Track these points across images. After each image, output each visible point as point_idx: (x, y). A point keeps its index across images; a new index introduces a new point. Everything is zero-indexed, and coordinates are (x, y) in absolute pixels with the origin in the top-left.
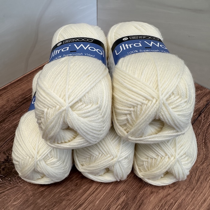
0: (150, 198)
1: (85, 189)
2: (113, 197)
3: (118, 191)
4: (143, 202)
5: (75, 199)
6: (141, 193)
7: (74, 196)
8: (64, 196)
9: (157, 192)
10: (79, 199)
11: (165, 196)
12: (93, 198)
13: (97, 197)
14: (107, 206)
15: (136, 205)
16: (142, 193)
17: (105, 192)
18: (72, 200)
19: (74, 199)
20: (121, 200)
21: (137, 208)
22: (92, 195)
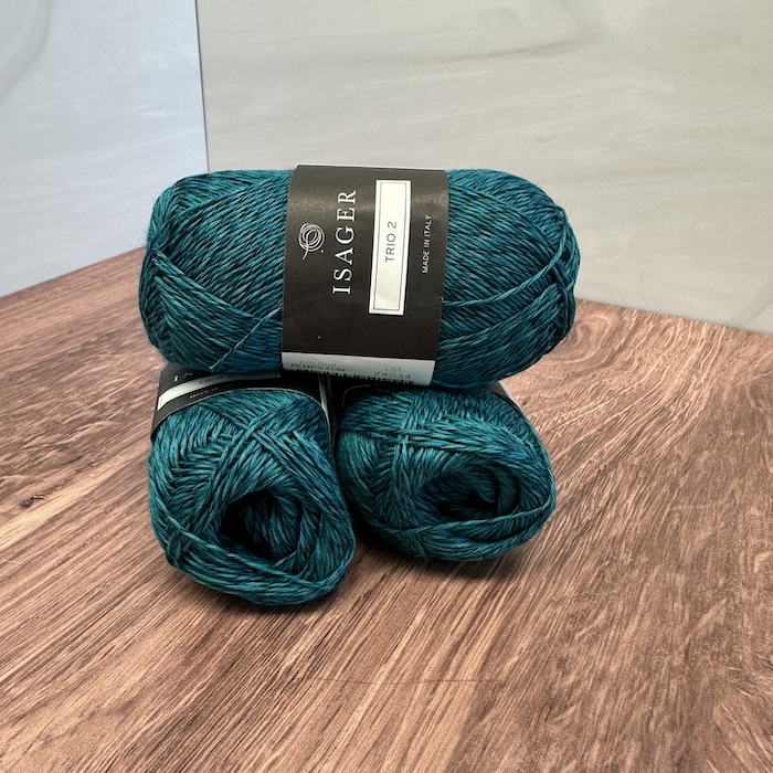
0: (142, 680)
1: (508, 656)
2: (350, 648)
3: (328, 680)
4: (187, 658)
5: (530, 610)
6: (190, 696)
7: (543, 618)
8: (587, 611)
9: (92, 714)
10: (511, 615)
11: (55, 703)
12: (447, 628)
13: (429, 636)
14: (370, 612)
15: (225, 641)
16: (186, 693)
17: (398, 661)
18: (541, 605)
19: (532, 610)
20: (304, 645)
21: (222, 630)
22: (455, 638)
